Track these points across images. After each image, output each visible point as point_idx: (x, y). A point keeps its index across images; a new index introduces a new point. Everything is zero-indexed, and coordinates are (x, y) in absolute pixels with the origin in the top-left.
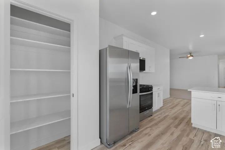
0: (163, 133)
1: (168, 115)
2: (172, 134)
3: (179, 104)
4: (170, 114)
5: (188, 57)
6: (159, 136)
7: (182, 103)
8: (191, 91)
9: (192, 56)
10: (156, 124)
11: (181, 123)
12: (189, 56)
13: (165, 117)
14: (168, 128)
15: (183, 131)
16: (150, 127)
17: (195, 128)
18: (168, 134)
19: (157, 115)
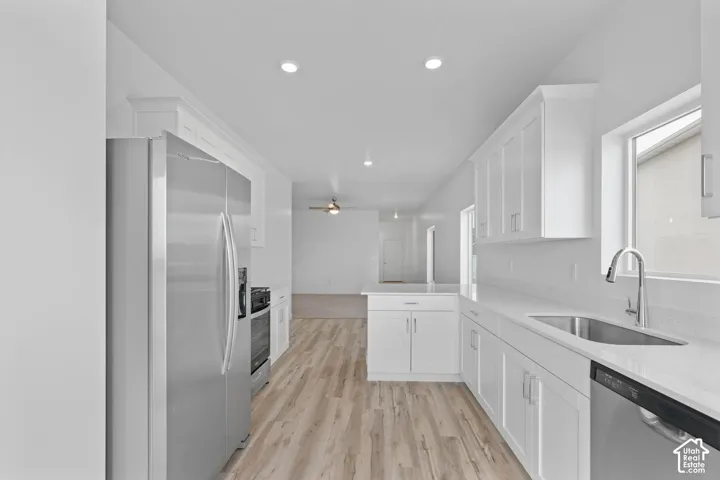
0: (317, 422)
1: (308, 371)
2: (338, 416)
3: (320, 332)
4: (311, 366)
5: (330, 209)
6: (311, 435)
7: (326, 329)
8: (366, 296)
9: (338, 208)
10: (290, 404)
11: (344, 381)
12: (331, 206)
13: (304, 377)
14: (322, 405)
15: (356, 398)
16: (278, 418)
17: (374, 384)
18: (330, 417)
19: (282, 378)
